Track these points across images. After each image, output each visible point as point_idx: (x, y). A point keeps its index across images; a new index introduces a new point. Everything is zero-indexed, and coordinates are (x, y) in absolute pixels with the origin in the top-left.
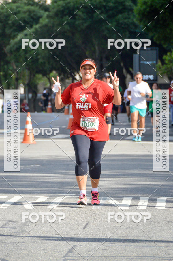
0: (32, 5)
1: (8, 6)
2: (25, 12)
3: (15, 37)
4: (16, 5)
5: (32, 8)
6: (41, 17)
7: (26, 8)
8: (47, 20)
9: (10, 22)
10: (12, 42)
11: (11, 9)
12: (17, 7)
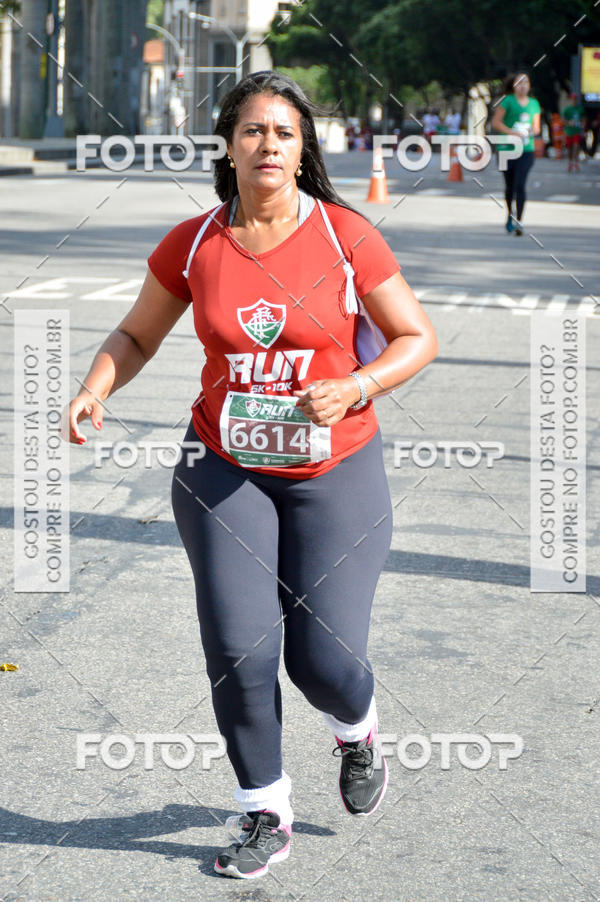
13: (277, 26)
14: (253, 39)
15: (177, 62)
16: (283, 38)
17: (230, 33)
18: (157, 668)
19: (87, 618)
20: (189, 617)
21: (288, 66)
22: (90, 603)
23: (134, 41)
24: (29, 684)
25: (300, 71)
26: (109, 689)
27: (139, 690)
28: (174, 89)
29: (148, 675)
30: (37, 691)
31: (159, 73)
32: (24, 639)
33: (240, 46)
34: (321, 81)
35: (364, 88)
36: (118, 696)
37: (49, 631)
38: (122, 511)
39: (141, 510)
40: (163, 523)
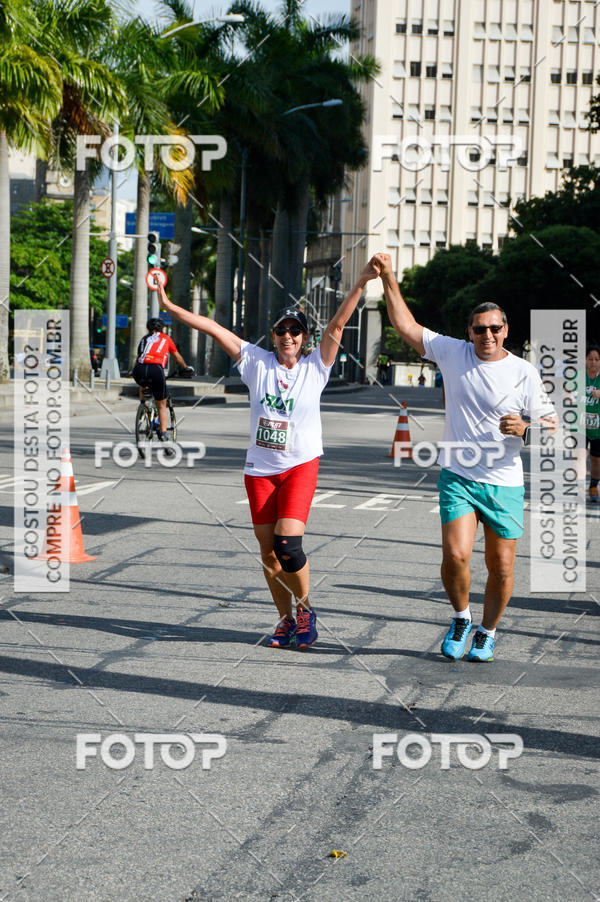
0: (476, 256)
1: (445, 256)
2: (466, 265)
3: (453, 294)
4: (455, 255)
5: (476, 259)
6: (486, 271)
7: (468, 259)
8: (494, 276)
9: (447, 276)
10: (450, 300)
11: (449, 260)
12: (457, 258)
14: (369, 306)
18: (460, 856)
19: (386, 803)
20: (471, 804)
22: (386, 788)
24: (358, 872)
26: (427, 879)
27: (452, 880)
28: (312, 342)
29: (455, 863)
30: (366, 879)
32: (341, 825)
33: (361, 312)
36: (435, 885)
37: (359, 816)
38: (385, 698)
39: (400, 698)
40: (421, 710)
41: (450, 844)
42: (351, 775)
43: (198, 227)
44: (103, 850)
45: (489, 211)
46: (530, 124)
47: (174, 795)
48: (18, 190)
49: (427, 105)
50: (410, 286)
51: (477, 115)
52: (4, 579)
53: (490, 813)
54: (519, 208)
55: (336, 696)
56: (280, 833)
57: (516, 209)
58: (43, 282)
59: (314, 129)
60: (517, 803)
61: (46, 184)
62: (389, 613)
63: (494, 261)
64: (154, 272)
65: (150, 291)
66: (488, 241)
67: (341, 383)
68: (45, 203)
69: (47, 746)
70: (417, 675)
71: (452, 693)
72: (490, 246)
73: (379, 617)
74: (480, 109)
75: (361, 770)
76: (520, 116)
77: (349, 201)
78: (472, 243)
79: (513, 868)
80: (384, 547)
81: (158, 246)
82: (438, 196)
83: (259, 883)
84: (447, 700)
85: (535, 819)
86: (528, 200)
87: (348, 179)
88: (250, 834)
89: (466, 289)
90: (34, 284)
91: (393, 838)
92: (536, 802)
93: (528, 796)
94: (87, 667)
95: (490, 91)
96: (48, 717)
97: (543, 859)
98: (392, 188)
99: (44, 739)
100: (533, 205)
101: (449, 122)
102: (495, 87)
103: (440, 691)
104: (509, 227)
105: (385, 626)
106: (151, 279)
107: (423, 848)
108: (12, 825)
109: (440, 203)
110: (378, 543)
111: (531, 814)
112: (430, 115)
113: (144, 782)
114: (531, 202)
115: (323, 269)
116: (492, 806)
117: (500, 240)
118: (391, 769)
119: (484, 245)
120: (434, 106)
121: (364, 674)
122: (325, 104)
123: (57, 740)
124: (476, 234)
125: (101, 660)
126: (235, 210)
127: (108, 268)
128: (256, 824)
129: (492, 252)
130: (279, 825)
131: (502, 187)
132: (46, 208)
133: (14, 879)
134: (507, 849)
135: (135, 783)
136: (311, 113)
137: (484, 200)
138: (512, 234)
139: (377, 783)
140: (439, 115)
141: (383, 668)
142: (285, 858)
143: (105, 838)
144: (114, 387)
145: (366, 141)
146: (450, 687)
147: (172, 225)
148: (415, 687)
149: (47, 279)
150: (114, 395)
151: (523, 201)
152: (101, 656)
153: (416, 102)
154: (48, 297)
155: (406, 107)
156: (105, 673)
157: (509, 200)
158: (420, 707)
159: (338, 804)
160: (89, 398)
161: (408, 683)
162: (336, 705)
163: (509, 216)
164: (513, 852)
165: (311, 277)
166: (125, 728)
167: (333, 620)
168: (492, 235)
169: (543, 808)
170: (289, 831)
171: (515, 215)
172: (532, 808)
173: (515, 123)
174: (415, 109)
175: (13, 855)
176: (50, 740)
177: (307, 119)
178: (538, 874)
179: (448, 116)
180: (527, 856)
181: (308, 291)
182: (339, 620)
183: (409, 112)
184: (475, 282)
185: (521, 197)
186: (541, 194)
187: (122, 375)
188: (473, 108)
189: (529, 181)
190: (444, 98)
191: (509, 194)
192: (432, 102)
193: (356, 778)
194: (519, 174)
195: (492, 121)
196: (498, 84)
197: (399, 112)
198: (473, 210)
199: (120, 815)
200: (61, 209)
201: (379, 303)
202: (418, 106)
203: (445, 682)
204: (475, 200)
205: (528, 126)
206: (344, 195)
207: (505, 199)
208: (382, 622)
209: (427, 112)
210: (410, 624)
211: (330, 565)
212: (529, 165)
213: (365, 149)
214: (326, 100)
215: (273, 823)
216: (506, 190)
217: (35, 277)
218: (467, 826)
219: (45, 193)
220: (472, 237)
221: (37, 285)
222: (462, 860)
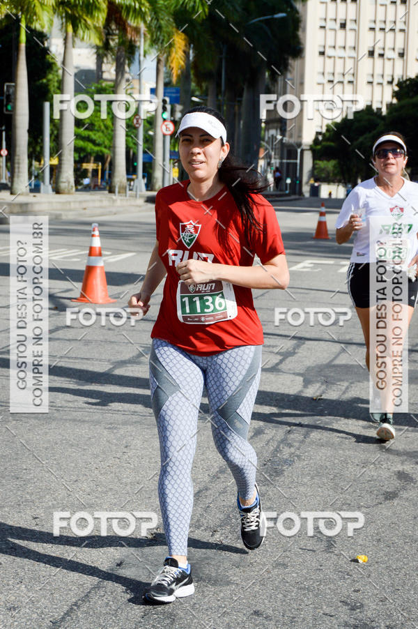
13: (316, 141)
14: (304, 147)
15: (270, 158)
16: (319, 147)
17: (295, 145)
20: (357, 465)
21: (320, 160)
22: (299, 454)
23: (255, 147)
25: (325, 162)
28: (269, 170)
31: (262, 163)
33: (299, 151)
34: (334, 166)
35: (355, 170)
37: (278, 473)
38: (301, 391)
39: (311, 392)
40: (326, 400)
41: (341, 493)
42: (275, 444)
43: (196, 97)
44: (97, 497)
45: (380, 87)
46: (406, 31)
47: (151, 458)
48: (85, 76)
49: (341, 20)
50: (330, 135)
51: (373, 25)
52: (53, 314)
53: (370, 471)
54: (399, 84)
55: (269, 390)
56: (222, 486)
57: (397, 85)
58: (100, 134)
59: (269, 33)
60: (389, 463)
61: (102, 72)
62: (307, 336)
63: (383, 118)
64: (166, 123)
65: (164, 136)
66: (379, 106)
67: (286, 195)
68: (101, 84)
69: (67, 424)
70: (324, 376)
71: (347, 388)
72: (381, 109)
73: (300, 338)
74: (375, 22)
75: (282, 441)
76: (400, 26)
77: (292, 80)
78: (369, 108)
79: (385, 510)
80: (307, 294)
81: (168, 107)
82: (348, 78)
83: (205, 521)
84: (344, 393)
85: (402, 476)
86: (405, 79)
87: (291, 66)
88: (202, 487)
89: (365, 136)
90: (95, 135)
91: (302, 489)
92: (402, 463)
93: (397, 459)
94: (101, 371)
95: (381, 10)
96: (71, 405)
97: (406, 504)
98: (319, 73)
99: (66, 420)
100: (408, 83)
101: (355, 30)
102: (384, 8)
103: (339, 387)
104: (393, 97)
105: (304, 343)
106: (164, 127)
107: (322, 496)
108: (36, 479)
109: (349, 82)
110: (303, 291)
111: (399, 472)
112: (343, 26)
113: (131, 449)
114: (407, 80)
115: (275, 125)
116: (372, 466)
117: (387, 105)
118: (303, 440)
119: (377, 109)
120: (346, 20)
121: (288, 376)
122: (276, 16)
123: (74, 420)
124: (372, 102)
125: (111, 366)
126: (219, 85)
127: (137, 121)
128: (207, 479)
129: (381, 113)
130: (222, 479)
131: (388, 72)
132: (102, 87)
133: (31, 519)
134: (381, 498)
135: (125, 450)
136: (267, 22)
137: (376, 80)
138: (395, 101)
139: (292, 450)
140: (349, 26)
141: (302, 372)
142: (225, 504)
143: (99, 489)
144: (141, 197)
145: (302, 41)
146: (346, 384)
147: (178, 95)
148: (322, 384)
149: (103, 132)
150: (141, 202)
151: (401, 80)
152: (112, 363)
153: (334, 18)
154: (104, 142)
155: (328, 20)
156: (113, 375)
157: (393, 79)
158: (325, 398)
159: (265, 465)
160: (125, 203)
161: (318, 382)
162: (268, 396)
163: (393, 90)
164: (386, 499)
165: (267, 129)
166: (123, 413)
167: (270, 340)
168: (382, 102)
169: (408, 467)
170: (229, 484)
171: (396, 89)
172: (400, 468)
173: (397, 30)
174: (334, 22)
175: (33, 502)
176: (70, 420)
177: (264, 26)
178: (403, 515)
179: (354, 26)
180: (396, 502)
181: (266, 138)
182: (275, 340)
183: (330, 24)
184: (370, 132)
185: (400, 77)
186: (413, 76)
187: (147, 190)
188: (371, 21)
189: (405, 68)
190: (352, 16)
191: (393, 76)
192: (344, 18)
193: (278, 446)
194: (399, 62)
195: (382, 29)
196: (386, 5)
197: (323, 24)
198: (370, 86)
199: (112, 472)
200: (111, 87)
201: (311, 146)
202: (335, 20)
203: (343, 381)
204: (371, 80)
205: (405, 33)
206: (289, 76)
207: (390, 79)
208: (303, 341)
209: (341, 24)
210: (321, 342)
211: (270, 304)
212: (405, 57)
213: (302, 46)
214: (276, 14)
215: (218, 478)
216: (391, 73)
217: (95, 130)
218: (354, 481)
219: (102, 78)
220: (369, 104)
221: (97, 136)
222: (349, 505)
